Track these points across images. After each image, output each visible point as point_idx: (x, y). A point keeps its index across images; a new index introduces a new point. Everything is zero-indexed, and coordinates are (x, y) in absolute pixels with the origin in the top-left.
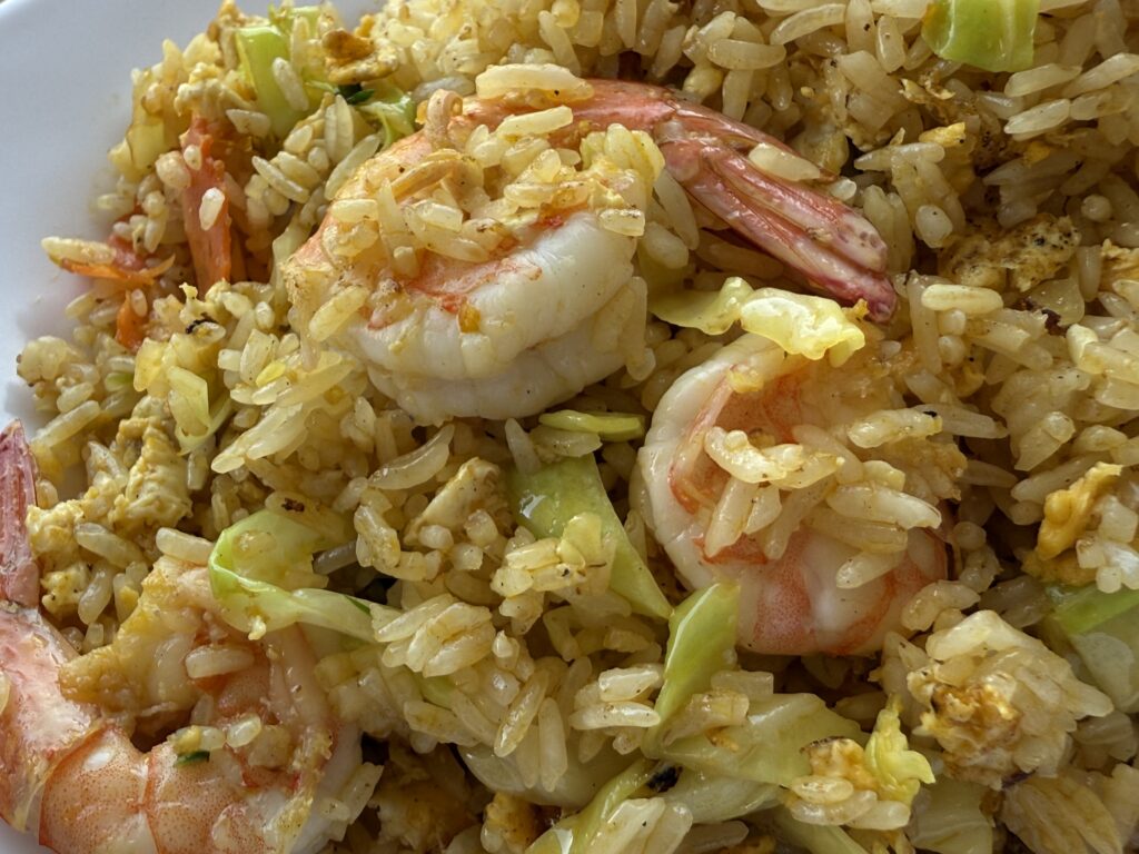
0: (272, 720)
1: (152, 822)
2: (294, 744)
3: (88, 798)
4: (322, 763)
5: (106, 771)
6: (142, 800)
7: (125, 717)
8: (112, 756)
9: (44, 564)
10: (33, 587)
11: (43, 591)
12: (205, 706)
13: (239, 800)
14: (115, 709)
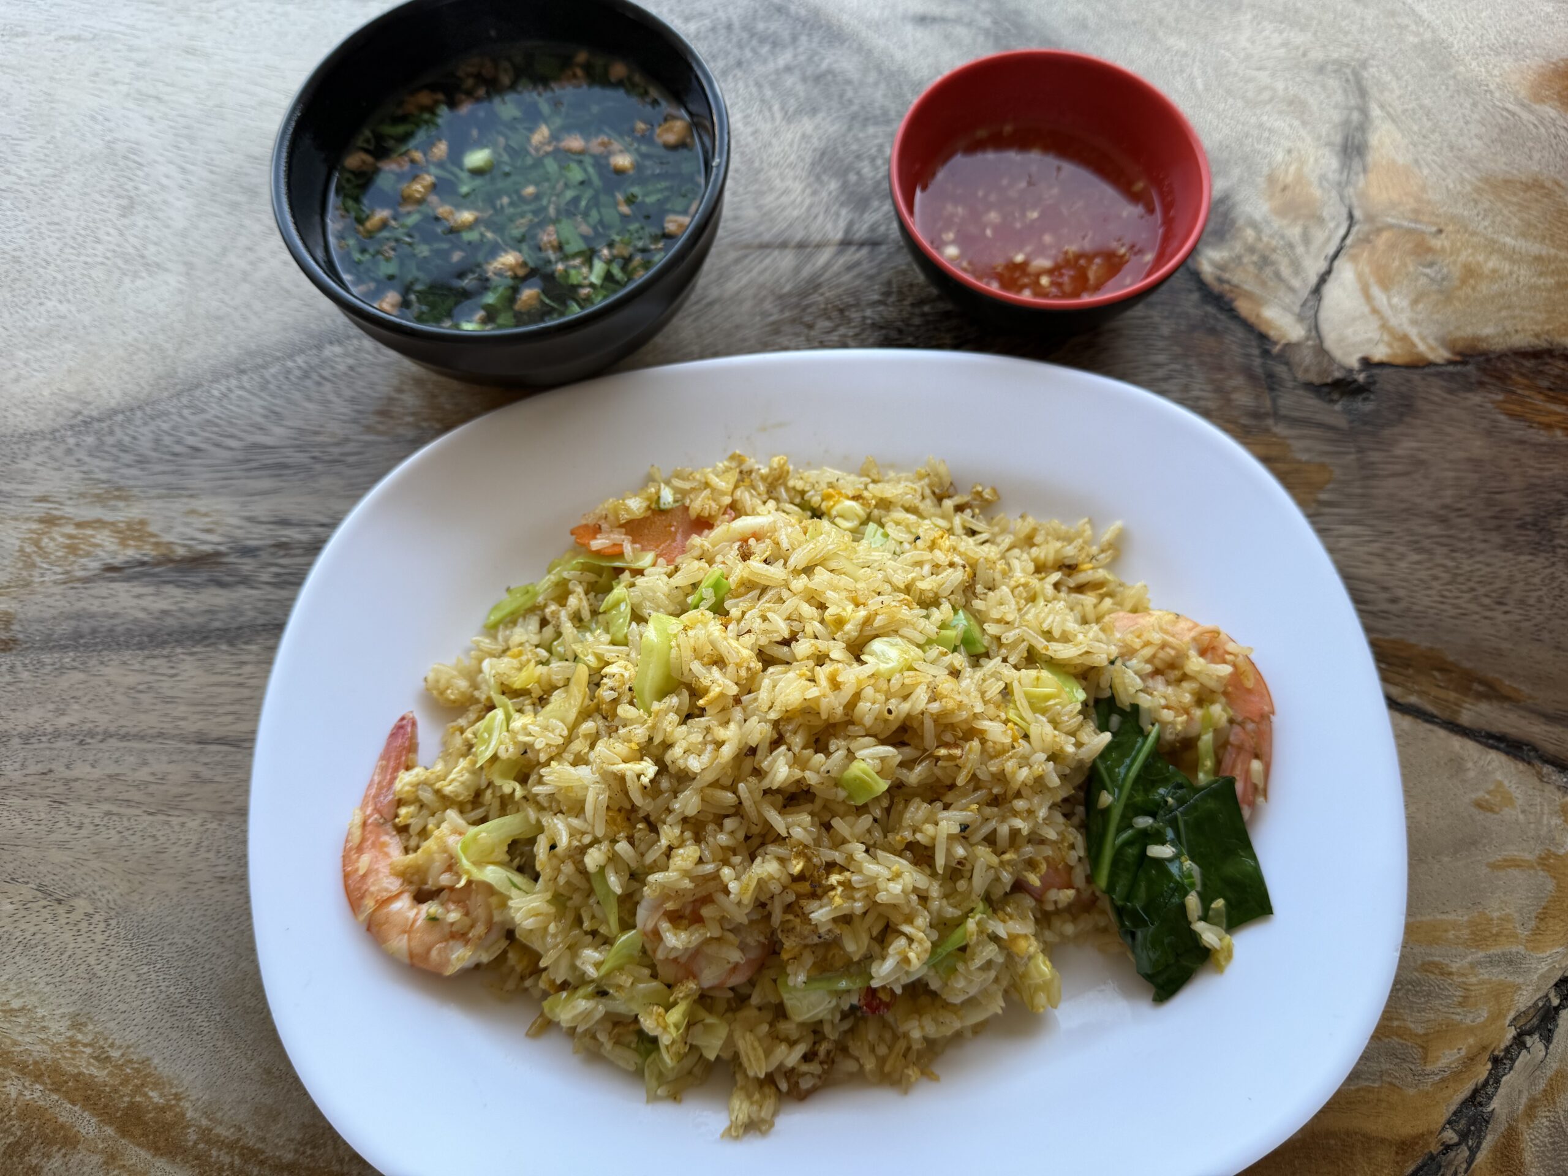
0: (467, 914)
1: (409, 940)
2: (472, 926)
3: (387, 921)
4: (480, 938)
5: (398, 912)
6: (408, 929)
7: (413, 888)
8: (403, 905)
9: (400, 803)
10: (392, 811)
11: (397, 816)
12: (445, 895)
13: (446, 940)
14: (411, 883)
